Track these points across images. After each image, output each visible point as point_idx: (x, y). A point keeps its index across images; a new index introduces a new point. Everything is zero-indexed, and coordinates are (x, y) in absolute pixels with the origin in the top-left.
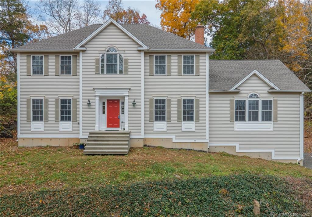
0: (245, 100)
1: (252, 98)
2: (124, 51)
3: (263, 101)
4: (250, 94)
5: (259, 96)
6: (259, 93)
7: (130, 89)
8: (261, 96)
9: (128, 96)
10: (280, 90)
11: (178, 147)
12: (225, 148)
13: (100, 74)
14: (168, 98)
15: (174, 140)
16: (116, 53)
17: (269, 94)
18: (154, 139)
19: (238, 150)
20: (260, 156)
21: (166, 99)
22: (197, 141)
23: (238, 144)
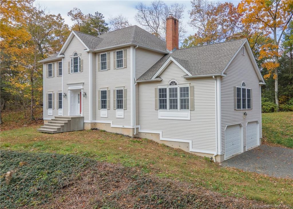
0: (166, 88)
1: (172, 86)
2: (81, 54)
3: (181, 88)
4: (170, 82)
5: (177, 83)
6: (177, 80)
7: (84, 83)
8: (180, 83)
9: (83, 89)
10: (191, 75)
11: (115, 131)
12: (152, 135)
13: (71, 73)
14: (108, 89)
15: (112, 126)
16: (77, 56)
17: (187, 81)
18: (101, 124)
19: (161, 139)
20: (180, 146)
21: (107, 90)
22: (125, 127)
23: (161, 132)
